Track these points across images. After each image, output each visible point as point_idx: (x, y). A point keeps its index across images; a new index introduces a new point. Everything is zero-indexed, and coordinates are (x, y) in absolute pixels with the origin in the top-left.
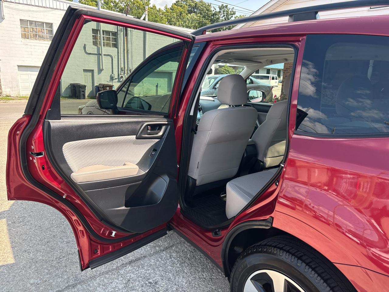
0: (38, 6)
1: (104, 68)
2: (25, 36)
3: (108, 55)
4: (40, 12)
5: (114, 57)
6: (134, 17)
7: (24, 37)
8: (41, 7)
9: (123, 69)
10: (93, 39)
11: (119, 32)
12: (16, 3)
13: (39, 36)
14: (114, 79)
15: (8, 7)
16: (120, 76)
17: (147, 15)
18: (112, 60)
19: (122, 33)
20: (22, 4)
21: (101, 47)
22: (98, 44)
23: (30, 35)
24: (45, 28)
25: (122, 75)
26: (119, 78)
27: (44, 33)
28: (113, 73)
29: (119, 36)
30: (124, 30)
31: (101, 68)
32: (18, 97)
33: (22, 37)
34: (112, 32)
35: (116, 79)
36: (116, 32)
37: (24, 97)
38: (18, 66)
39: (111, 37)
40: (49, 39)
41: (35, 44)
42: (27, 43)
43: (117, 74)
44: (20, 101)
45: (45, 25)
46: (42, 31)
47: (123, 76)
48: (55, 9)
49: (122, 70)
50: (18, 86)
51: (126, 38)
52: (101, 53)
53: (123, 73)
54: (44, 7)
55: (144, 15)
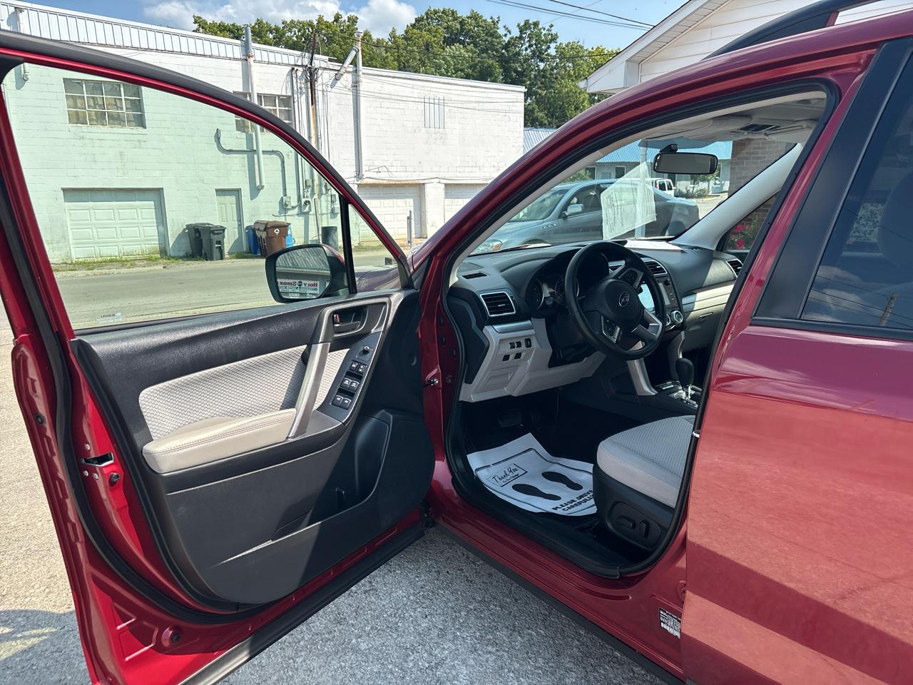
1: (264, 184)
2: (77, 118)
3: (273, 152)
5: (288, 155)
6: (330, 60)
7: (75, 120)
9: (310, 183)
11: (296, 96)
13: (111, 117)
14: (289, 209)
16: (303, 200)
17: (360, 52)
18: (283, 162)
19: (304, 97)
21: (256, 135)
22: (248, 127)
23: (90, 115)
24: (123, 97)
25: (307, 197)
26: (300, 206)
27: (122, 109)
28: (286, 195)
29: (296, 104)
30: (308, 91)
31: (258, 184)
32: (67, 263)
33: (70, 122)
34: (279, 96)
35: (293, 208)
36: (290, 97)
37: (81, 263)
38: (64, 190)
39: (278, 108)
40: (133, 124)
41: (102, 136)
42: (81, 134)
43: (296, 197)
44: (72, 273)
45: (122, 89)
46: (116, 105)
47: (309, 199)
48: (145, 50)
49: (307, 187)
50: (65, 237)
51: (313, 109)
52: (255, 148)
53: (309, 194)
55: (353, 53)
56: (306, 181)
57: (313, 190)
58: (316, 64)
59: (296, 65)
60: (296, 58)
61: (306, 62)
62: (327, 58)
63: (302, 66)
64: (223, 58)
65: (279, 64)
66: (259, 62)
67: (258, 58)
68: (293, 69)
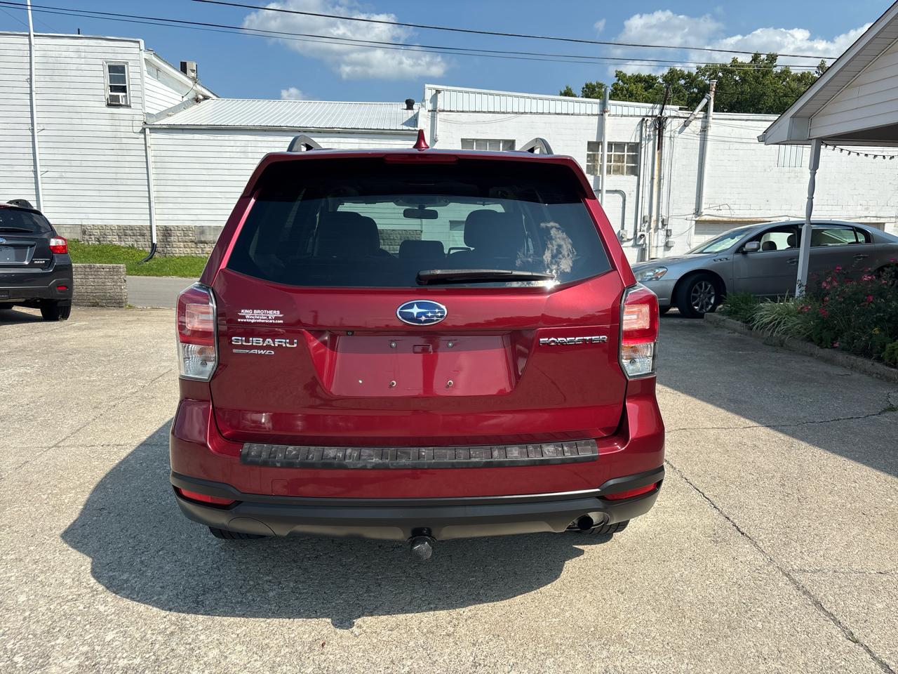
0: (494, 112)
3: (616, 191)
4: (496, 121)
5: (630, 194)
6: (680, 109)
8: (498, 113)
9: (647, 219)
10: (588, 161)
11: (643, 142)
12: (458, 112)
14: (624, 241)
15: (445, 121)
16: (639, 234)
17: (712, 99)
18: (624, 200)
19: (651, 142)
20: (467, 112)
21: (602, 177)
22: (597, 170)
25: (643, 231)
26: (635, 238)
28: (623, 228)
29: (643, 150)
30: (655, 138)
34: (628, 143)
35: (629, 240)
36: (638, 143)
38: (451, 222)
39: (626, 153)
43: (633, 231)
45: (501, 145)
47: (645, 233)
48: (522, 113)
49: (644, 222)
51: (659, 154)
52: (600, 189)
53: (645, 228)
54: (503, 113)
55: (705, 101)
56: (644, 217)
57: (650, 225)
58: (667, 113)
59: (647, 116)
60: (648, 110)
61: (657, 112)
62: (678, 107)
63: (652, 116)
64: (583, 115)
65: (631, 116)
66: (614, 115)
67: (613, 112)
68: (643, 119)
